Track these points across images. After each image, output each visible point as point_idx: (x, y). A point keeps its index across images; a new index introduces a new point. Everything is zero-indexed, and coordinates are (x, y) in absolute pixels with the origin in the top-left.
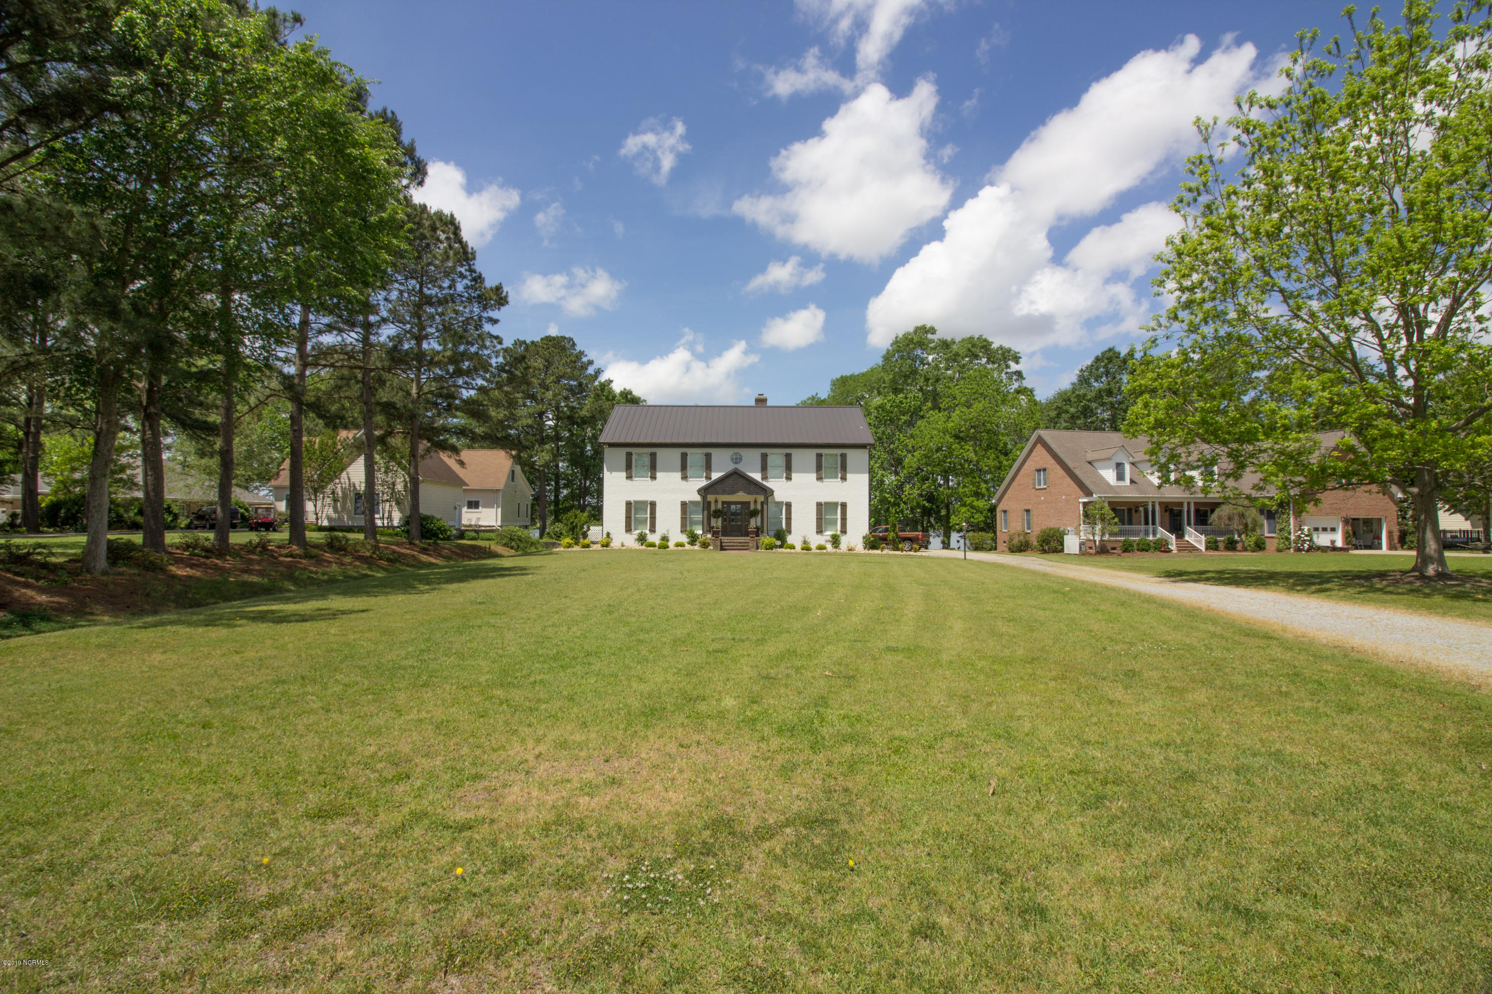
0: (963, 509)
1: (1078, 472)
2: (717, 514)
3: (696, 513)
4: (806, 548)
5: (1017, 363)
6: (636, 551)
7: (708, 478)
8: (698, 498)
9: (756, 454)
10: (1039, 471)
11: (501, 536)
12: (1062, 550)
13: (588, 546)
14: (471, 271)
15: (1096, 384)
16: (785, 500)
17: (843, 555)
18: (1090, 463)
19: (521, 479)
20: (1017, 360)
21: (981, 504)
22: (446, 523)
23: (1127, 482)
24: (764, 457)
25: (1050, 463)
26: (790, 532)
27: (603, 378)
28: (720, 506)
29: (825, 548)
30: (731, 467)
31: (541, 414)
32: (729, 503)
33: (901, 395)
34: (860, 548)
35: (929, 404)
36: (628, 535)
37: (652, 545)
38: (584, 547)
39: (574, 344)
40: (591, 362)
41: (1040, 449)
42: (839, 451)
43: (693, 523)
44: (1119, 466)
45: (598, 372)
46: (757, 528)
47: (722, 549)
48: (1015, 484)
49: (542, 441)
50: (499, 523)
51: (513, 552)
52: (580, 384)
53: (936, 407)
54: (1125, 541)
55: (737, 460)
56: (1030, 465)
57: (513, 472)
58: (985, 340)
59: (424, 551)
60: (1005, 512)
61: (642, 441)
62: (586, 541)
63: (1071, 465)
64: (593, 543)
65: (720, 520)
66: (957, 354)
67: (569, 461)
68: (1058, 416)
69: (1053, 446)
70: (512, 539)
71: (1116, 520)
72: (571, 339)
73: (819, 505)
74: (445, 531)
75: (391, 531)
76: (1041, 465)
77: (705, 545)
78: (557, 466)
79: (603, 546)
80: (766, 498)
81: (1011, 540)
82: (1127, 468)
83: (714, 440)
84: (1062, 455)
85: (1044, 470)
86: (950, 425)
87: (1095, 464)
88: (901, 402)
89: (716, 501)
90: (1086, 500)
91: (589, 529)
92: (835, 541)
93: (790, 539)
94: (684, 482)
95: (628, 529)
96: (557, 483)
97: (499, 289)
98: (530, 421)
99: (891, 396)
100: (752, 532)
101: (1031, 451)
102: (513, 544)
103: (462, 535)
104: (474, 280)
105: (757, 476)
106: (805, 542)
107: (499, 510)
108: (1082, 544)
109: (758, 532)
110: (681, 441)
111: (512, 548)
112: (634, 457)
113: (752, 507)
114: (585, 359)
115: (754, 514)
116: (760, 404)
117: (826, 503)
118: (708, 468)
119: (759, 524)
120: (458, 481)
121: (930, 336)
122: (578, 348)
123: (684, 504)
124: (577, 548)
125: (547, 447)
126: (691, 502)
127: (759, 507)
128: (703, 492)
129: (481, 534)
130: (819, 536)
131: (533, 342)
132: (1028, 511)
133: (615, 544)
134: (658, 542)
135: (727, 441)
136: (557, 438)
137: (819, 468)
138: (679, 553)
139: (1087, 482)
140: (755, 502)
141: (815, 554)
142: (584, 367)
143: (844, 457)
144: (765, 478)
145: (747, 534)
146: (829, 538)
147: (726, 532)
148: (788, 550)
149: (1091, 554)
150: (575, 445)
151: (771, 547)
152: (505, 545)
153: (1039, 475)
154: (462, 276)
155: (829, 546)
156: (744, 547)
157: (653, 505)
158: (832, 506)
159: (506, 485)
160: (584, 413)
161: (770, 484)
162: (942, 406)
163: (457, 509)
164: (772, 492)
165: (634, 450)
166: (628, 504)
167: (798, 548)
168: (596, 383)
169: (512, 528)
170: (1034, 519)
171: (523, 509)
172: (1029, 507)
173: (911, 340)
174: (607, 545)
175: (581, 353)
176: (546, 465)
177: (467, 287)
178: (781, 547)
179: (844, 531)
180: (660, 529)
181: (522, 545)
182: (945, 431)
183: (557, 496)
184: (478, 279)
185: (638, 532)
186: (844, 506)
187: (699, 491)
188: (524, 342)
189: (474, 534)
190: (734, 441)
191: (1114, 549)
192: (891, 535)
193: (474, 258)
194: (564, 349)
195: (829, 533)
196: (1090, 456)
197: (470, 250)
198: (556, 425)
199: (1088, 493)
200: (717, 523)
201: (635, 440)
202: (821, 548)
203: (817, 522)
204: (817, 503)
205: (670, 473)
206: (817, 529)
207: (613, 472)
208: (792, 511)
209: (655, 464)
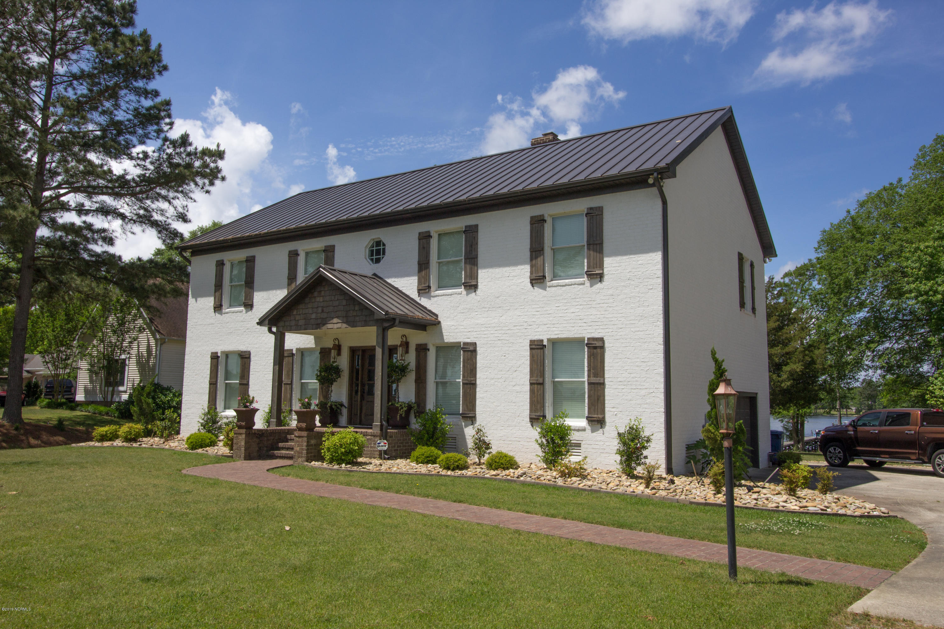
9: (410, 238)
16: (462, 338)
24: (424, 243)
26: (472, 418)
42: (582, 205)
73: (536, 348)
89: (338, 348)
105: (409, 285)
117: (553, 342)
119: (413, 398)
123: (289, 357)
127: (411, 358)
137: (536, 252)
143: (595, 216)
144: (424, 290)
147: (356, 416)
157: (246, 358)
161: (436, 301)
164: (439, 321)
165: (225, 256)
166: (214, 359)
179: (597, 419)
186: (597, 348)
203: (532, 392)
204: (532, 342)
205: (271, 292)
206: (531, 410)
207: (199, 299)
208: (478, 365)
209: (252, 282)
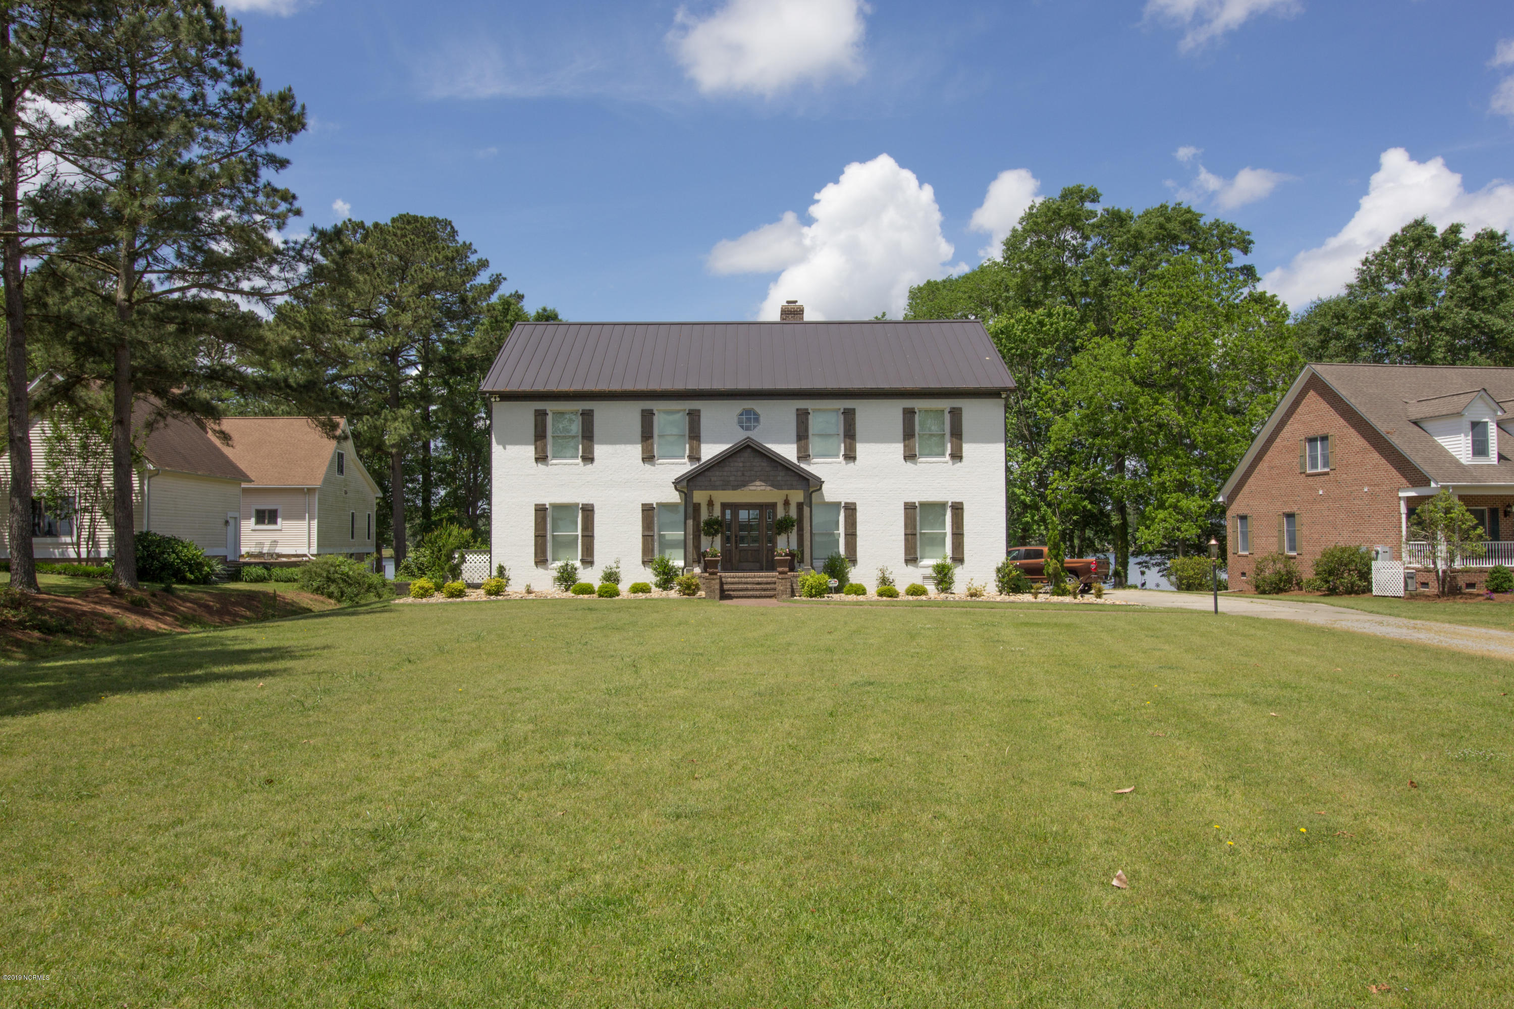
0: (1161, 514)
1: (1396, 440)
2: (713, 527)
3: (672, 526)
4: (887, 590)
5: (1245, 251)
6: (554, 602)
7: (694, 457)
8: (674, 497)
9: (786, 411)
10: (1312, 440)
11: (311, 575)
12: (1371, 591)
13: (460, 594)
14: (233, 64)
15: (1391, 287)
16: (844, 499)
17: (959, 604)
18: (1415, 423)
19: (357, 471)
20: (1245, 246)
21: (1192, 504)
22: (203, 551)
23: (1493, 458)
24: (803, 417)
25: (1335, 424)
26: (854, 561)
27: (505, 290)
28: (717, 512)
29: (924, 592)
30: (740, 435)
31: (394, 354)
32: (735, 507)
33: (1040, 311)
34: (991, 589)
35: (1091, 326)
36: (541, 571)
37: (587, 590)
38: (452, 595)
39: (454, 232)
40: (484, 264)
41: (1313, 400)
42: (946, 404)
43: (665, 545)
44: (1478, 428)
45: (497, 281)
46: (792, 554)
47: (724, 595)
48: (1263, 466)
49: (396, 401)
50: (314, 550)
51: (331, 604)
52: (463, 300)
53: (1105, 331)
54: (1496, 570)
55: (749, 419)
56: (1295, 430)
57: (341, 456)
58: (1188, 211)
59: (137, 607)
60: (1243, 518)
61: (564, 387)
62: (458, 585)
63: (1381, 427)
64: (470, 586)
65: (718, 539)
66: (1139, 235)
67: (446, 436)
68: (1324, 344)
69: (1343, 392)
70: (330, 580)
71: (1480, 531)
72: (447, 223)
73: (910, 508)
74: (200, 565)
75: (92, 568)
76: (1317, 429)
77: (689, 589)
78: (426, 446)
79: (489, 593)
80: (809, 496)
81: (1259, 570)
82: (1493, 429)
83: (705, 385)
84: (1362, 410)
85: (1324, 438)
86: (1133, 360)
87: (1426, 425)
88: (1041, 323)
89: (711, 503)
90: (1412, 494)
91: (463, 560)
92: (943, 577)
93: (855, 575)
94: (648, 466)
95: (541, 560)
96: (427, 477)
97: (285, 98)
98: (371, 367)
99: (1023, 313)
100: (782, 563)
101: (1296, 404)
102: (333, 588)
103: (235, 572)
104: (238, 82)
105: (788, 451)
106: (884, 581)
107: (315, 524)
108: (1408, 577)
109: (794, 561)
110: (641, 386)
111: (330, 596)
112: (549, 419)
113: (780, 513)
114: (473, 259)
115: (784, 526)
116: (790, 319)
117: (922, 504)
118: (695, 436)
119: (794, 545)
120: (234, 474)
121: (1088, 206)
122: (460, 239)
123: (648, 510)
124: (439, 598)
125: (404, 412)
126: (661, 505)
127: (793, 514)
128: (686, 484)
129: (276, 571)
130: (911, 568)
131: (376, 225)
132: (1290, 516)
133: (515, 588)
134: (597, 584)
135: (729, 386)
136: (425, 397)
137: (908, 435)
138: (638, 606)
139: (1416, 459)
140: (787, 503)
141: (907, 604)
142: (471, 272)
143: (956, 414)
144: (804, 456)
145: (771, 566)
146: (930, 572)
147: (730, 562)
148: (852, 597)
149: (1427, 597)
150: (456, 410)
151: (818, 592)
152: (317, 590)
153: (1313, 449)
154: (216, 76)
155: (931, 588)
156: (766, 592)
157: (588, 511)
158: (934, 509)
159: (326, 480)
160: (469, 350)
161: (815, 467)
162: (1117, 328)
163: (231, 525)
164: (820, 483)
165: (550, 407)
166: (540, 511)
167: (872, 590)
168: (494, 299)
169: (330, 559)
170: (1304, 530)
171: (361, 524)
172: (1294, 509)
173: (1057, 212)
174: (497, 591)
175: (467, 247)
176: (403, 444)
177: (225, 99)
178: (838, 590)
179: (958, 559)
180: (603, 559)
181: (348, 590)
182: (1123, 372)
183: (426, 500)
184: (248, 81)
185: (559, 564)
186: (958, 509)
187: (677, 483)
188: (361, 225)
189: (261, 571)
190: (742, 385)
191: (1471, 585)
192: (1052, 565)
193: (238, 41)
194: (433, 238)
195: (929, 563)
196: (1416, 411)
197: (229, 26)
198: (424, 374)
199: (1417, 478)
200: (713, 545)
201: (552, 387)
202: (916, 591)
203: (906, 540)
204: (906, 504)
205: (618, 446)
206: (906, 554)
207: (508, 447)
208: (858, 520)
209: (592, 432)
